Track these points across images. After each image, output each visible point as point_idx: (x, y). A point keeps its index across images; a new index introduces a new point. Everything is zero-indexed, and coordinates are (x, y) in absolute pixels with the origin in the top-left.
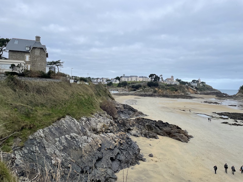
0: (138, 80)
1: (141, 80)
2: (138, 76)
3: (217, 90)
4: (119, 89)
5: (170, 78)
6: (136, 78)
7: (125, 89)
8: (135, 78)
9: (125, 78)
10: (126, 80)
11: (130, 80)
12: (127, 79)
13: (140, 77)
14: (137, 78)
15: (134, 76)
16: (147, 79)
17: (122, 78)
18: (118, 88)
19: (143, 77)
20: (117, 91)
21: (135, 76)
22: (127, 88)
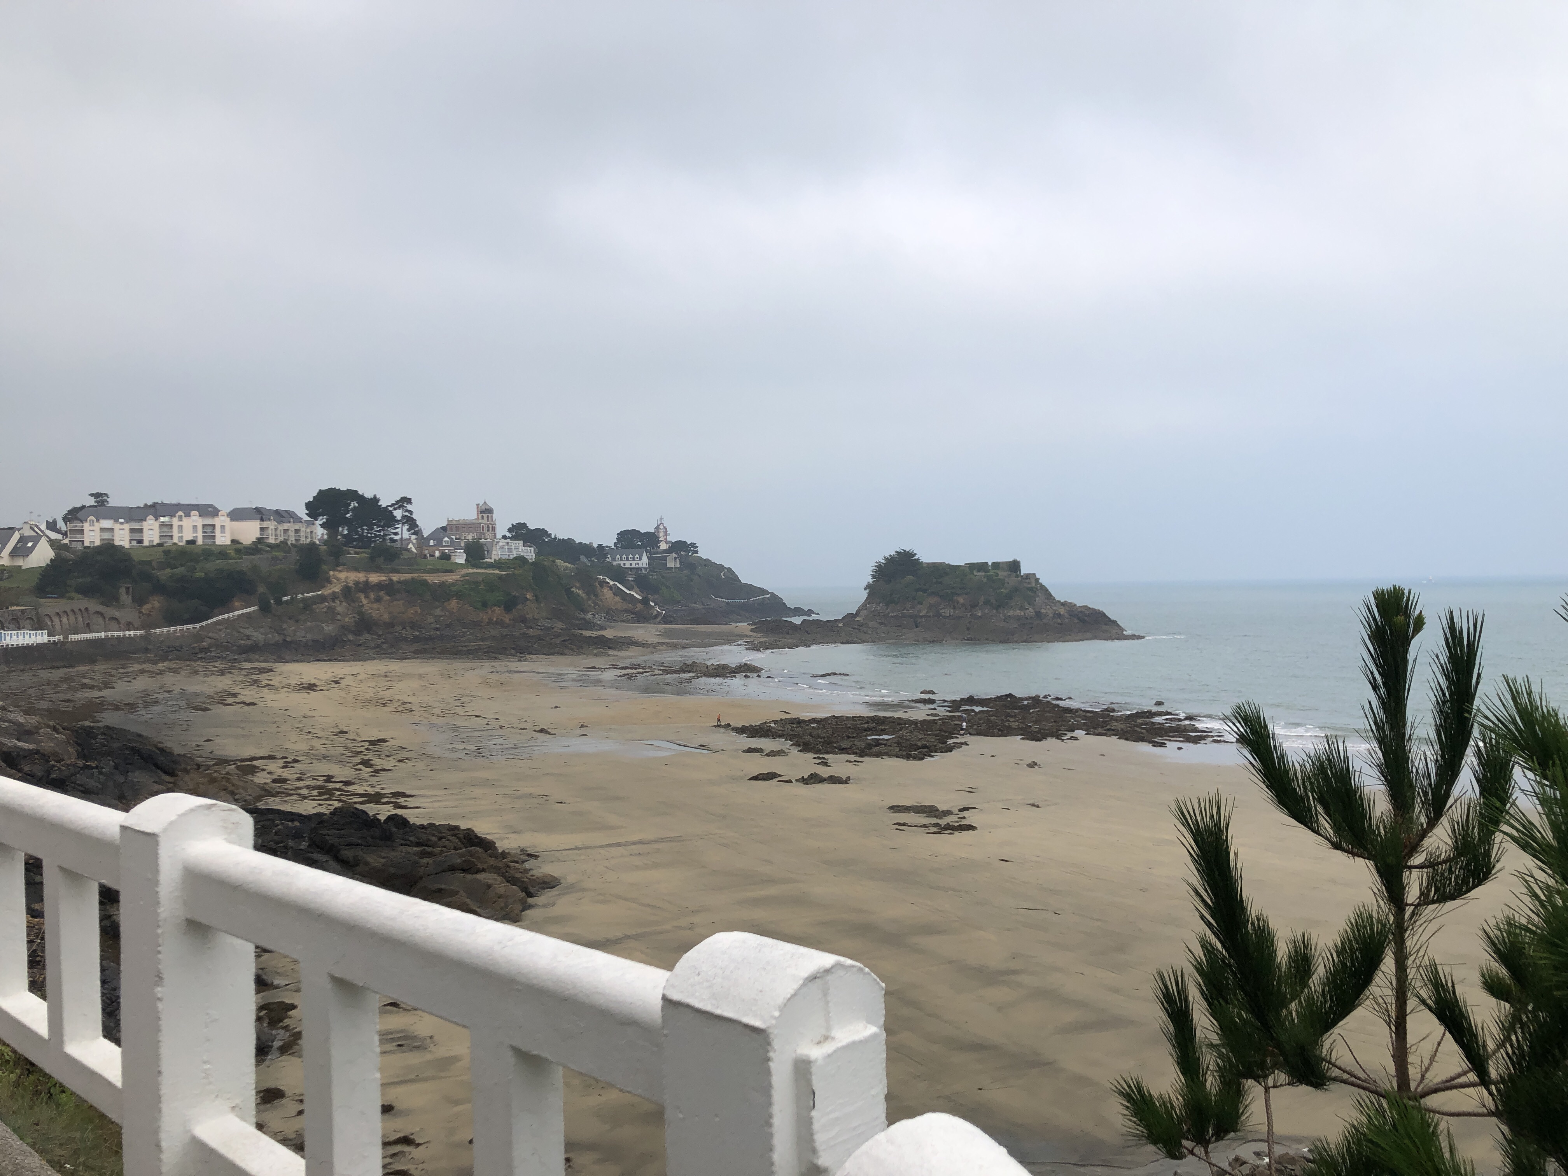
0: (222, 539)
1: (249, 532)
2: (225, 508)
3: (763, 591)
4: (50, 611)
5: (471, 515)
6: (209, 521)
7: (110, 612)
8: (195, 519)
9: (107, 523)
10: (122, 537)
11: (151, 532)
12: (127, 527)
13: (237, 515)
14: (218, 521)
15: (187, 509)
16: (292, 527)
17: (86, 526)
18: (50, 606)
19: (260, 514)
20: (38, 625)
21: (196, 507)
22: (126, 599)
